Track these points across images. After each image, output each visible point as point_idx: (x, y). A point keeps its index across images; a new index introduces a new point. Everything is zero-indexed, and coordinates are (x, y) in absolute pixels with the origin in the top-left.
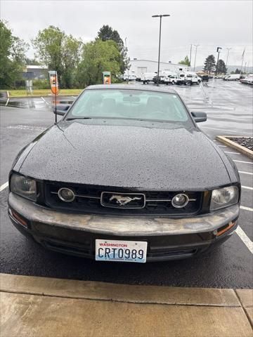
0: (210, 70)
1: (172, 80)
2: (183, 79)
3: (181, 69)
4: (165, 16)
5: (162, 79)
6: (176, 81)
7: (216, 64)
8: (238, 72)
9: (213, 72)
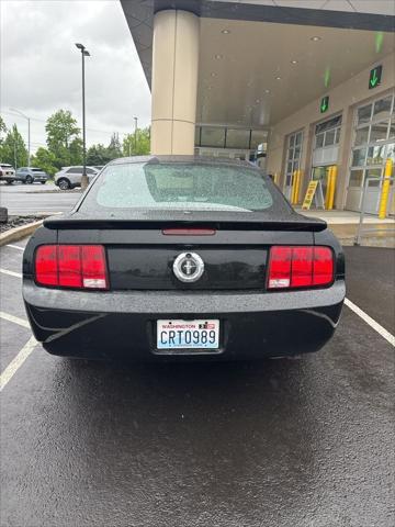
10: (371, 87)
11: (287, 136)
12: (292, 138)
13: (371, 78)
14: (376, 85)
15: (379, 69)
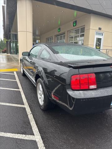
10: (74, 26)
11: (46, 38)
12: (48, 39)
13: (74, 24)
14: (75, 25)
15: (76, 21)
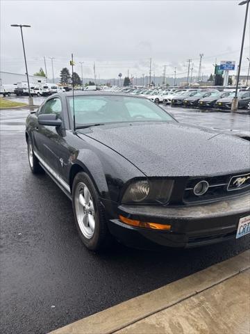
0: (66, 81)
1: (37, 92)
2: (47, 91)
3: (40, 81)
4: (24, 26)
5: (24, 91)
6: (41, 93)
7: (71, 76)
8: (91, 84)
9: (70, 83)
